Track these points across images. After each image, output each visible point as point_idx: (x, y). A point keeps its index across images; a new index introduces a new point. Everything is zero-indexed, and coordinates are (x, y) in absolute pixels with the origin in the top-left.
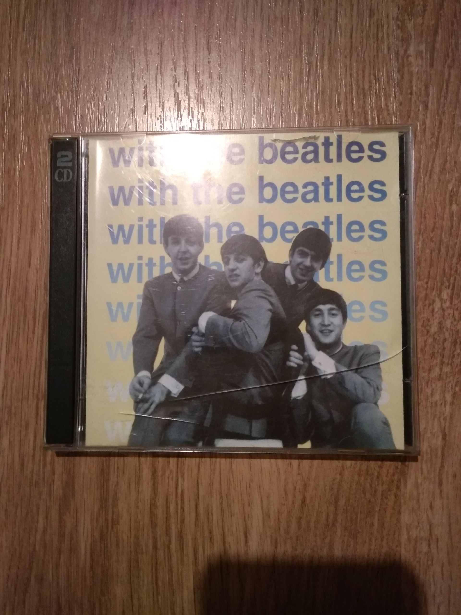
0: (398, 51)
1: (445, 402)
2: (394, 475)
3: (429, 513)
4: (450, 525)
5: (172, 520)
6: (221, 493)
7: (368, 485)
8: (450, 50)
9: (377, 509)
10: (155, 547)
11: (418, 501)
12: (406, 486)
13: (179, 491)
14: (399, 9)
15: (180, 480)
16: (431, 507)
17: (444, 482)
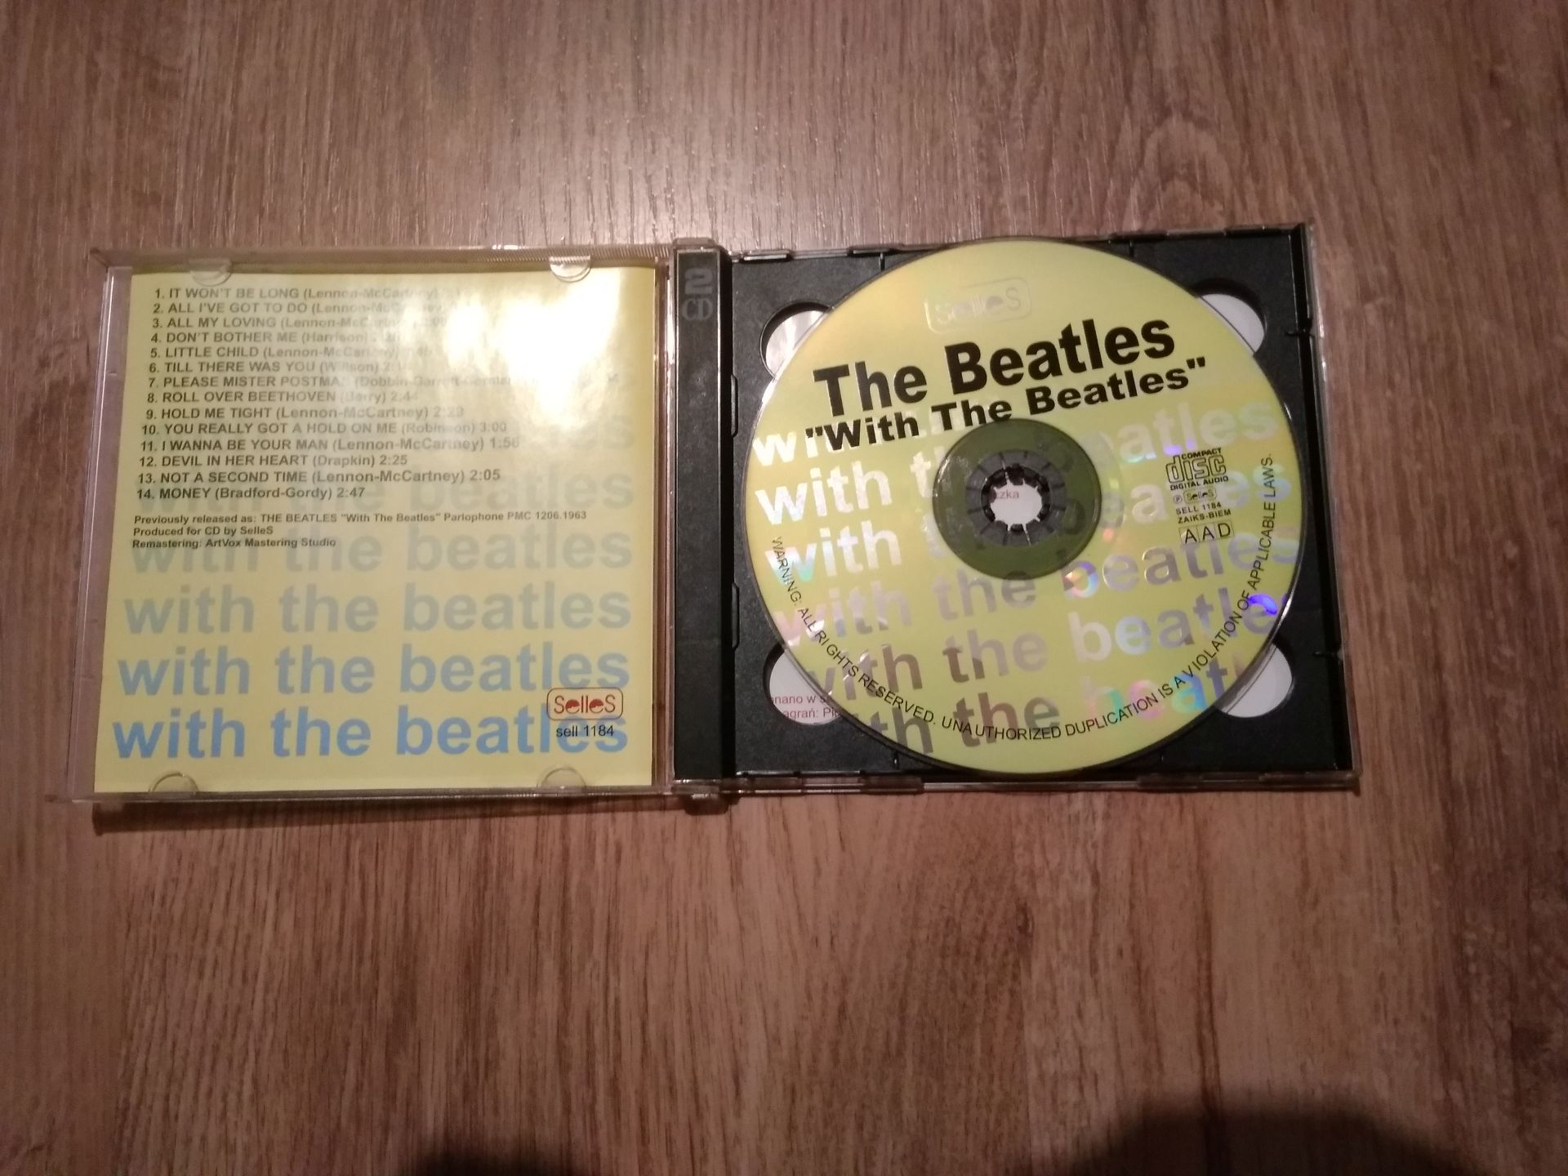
1: (1094, 814)
2: (1006, 953)
3: (1077, 1025)
4: (1117, 1047)
5: (599, 1057)
6: (689, 1002)
7: (959, 974)
8: (1074, 193)
9: (979, 1019)
10: (567, 1110)
11: (1054, 1002)
12: (1030, 976)
13: (612, 1000)
14: (981, 127)
15: (612, 978)
16: (1080, 1014)
17: (1101, 963)
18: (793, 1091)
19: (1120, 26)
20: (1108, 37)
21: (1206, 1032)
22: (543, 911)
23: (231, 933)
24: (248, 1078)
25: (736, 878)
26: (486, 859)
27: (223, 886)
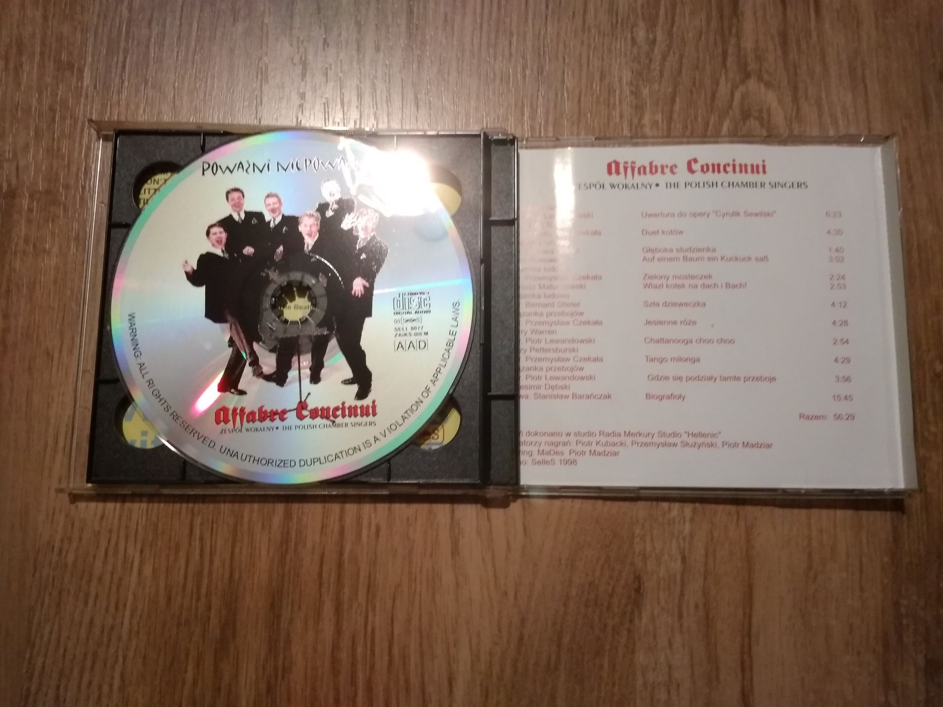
0: (631, 120)
2: (626, 606)
3: (668, 651)
4: (692, 666)
5: (359, 667)
6: (421, 632)
7: (596, 618)
8: (689, 121)
9: (607, 647)
11: (655, 637)
12: (641, 620)
13: (369, 629)
14: (633, 73)
15: (370, 614)
16: (670, 644)
17: (685, 614)
18: (487, 691)
19: (721, 16)
20: (714, 24)
21: (746, 657)
22: (325, 568)
23: (107, 577)
24: (117, 675)
25: (455, 551)
26: (288, 533)
27: (103, 543)
